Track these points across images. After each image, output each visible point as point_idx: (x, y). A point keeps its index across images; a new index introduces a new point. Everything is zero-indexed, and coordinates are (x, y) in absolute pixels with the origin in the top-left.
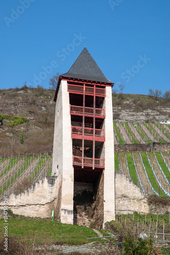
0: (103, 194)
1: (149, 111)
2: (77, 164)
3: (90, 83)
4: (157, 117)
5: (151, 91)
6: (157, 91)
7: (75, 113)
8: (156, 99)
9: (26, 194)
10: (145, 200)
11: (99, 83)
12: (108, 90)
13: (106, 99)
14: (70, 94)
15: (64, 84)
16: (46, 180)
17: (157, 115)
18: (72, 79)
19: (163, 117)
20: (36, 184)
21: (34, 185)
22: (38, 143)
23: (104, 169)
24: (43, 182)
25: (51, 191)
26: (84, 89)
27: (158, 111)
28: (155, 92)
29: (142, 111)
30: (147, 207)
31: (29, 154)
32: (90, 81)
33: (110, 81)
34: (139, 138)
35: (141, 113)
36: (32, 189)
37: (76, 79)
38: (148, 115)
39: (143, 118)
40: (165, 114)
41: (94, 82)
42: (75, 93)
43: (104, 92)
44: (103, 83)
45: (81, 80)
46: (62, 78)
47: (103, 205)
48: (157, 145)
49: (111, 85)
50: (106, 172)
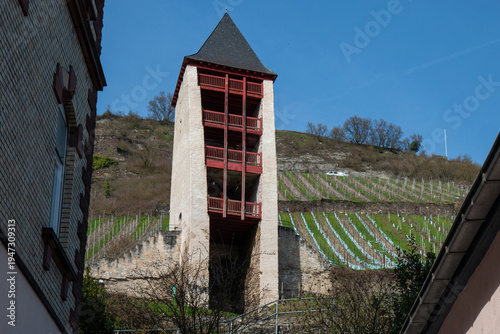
0: (258, 261)
1: (309, 157)
2: (215, 210)
3: (236, 73)
4: (321, 167)
5: (310, 125)
6: (320, 125)
7: (211, 123)
8: (320, 139)
9: (127, 260)
10: (326, 275)
11: (251, 73)
12: (268, 85)
13: (264, 102)
14: (202, 90)
15: (192, 72)
16: (161, 237)
17: (321, 163)
18: (205, 64)
19: (330, 166)
20: (144, 244)
21: (141, 246)
22: (134, 197)
23: (260, 220)
24: (155, 241)
25: (169, 255)
26: (227, 83)
27: (322, 156)
28: (317, 127)
29: (298, 157)
30: (330, 286)
31: (120, 214)
32: (236, 70)
33: (271, 70)
34: (297, 193)
35: (295, 159)
36: (137, 252)
37: (213, 65)
38: (306, 162)
39: (299, 167)
40: (333, 161)
41: (244, 71)
42: (211, 89)
43: (260, 90)
44: (259, 74)
45: (221, 67)
46: (188, 61)
47: (258, 280)
48: (327, 204)
49: (272, 77)
50: (262, 225)
